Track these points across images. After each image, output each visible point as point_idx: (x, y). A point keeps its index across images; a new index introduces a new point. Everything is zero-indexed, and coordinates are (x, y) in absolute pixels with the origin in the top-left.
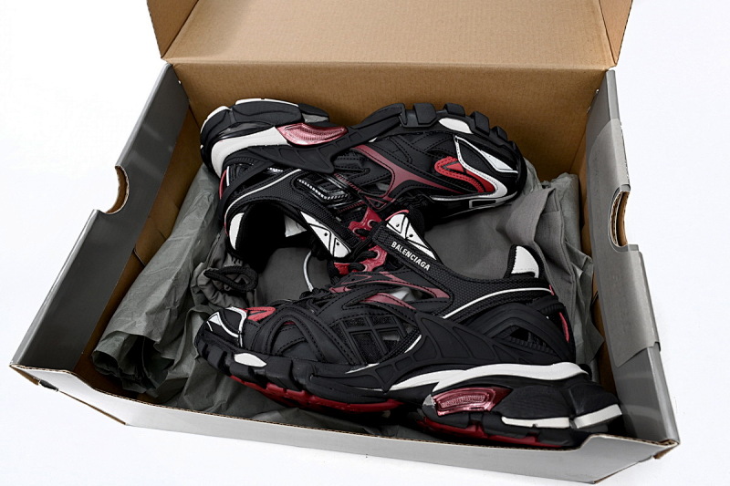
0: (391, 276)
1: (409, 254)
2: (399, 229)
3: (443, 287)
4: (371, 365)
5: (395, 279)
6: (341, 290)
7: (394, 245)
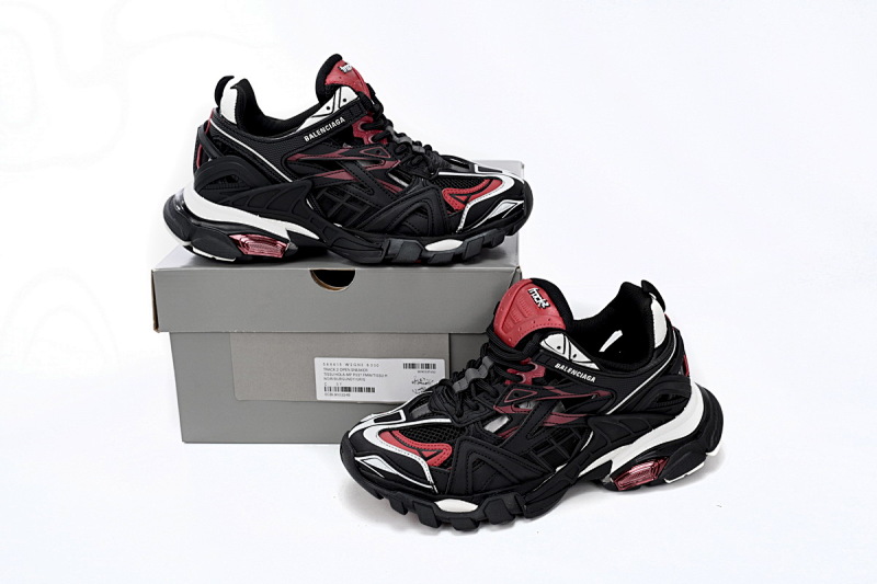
0: (558, 391)
1: (574, 372)
2: (561, 351)
3: (607, 389)
4: (558, 469)
5: (562, 393)
6: (509, 410)
7: (558, 366)
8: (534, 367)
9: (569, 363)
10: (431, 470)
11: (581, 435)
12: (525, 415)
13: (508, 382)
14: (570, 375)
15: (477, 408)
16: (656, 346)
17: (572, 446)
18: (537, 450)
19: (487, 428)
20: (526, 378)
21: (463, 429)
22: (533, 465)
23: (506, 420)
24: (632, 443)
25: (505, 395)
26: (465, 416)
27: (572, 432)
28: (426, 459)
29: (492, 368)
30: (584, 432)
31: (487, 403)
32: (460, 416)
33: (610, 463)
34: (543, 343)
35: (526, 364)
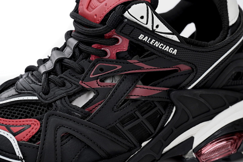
0: (142, 65)
1: (157, 44)
2: (144, 21)
3: (188, 63)
4: (143, 144)
5: (146, 66)
6: (94, 84)
7: (141, 37)
8: (117, 41)
9: (152, 34)
10: (20, 145)
11: (165, 109)
12: (111, 89)
13: (93, 58)
14: (153, 47)
15: (64, 85)
16: (231, 24)
17: (156, 120)
18: (123, 123)
19: (74, 103)
20: (110, 52)
21: (50, 105)
22: (120, 139)
23: (92, 96)
24: (211, 119)
25: (90, 70)
26: (51, 93)
27: (156, 106)
28: (14, 135)
29: (77, 46)
30: (167, 105)
31: (73, 80)
32: (46, 93)
33: (191, 139)
34: (126, 14)
35: (110, 37)
